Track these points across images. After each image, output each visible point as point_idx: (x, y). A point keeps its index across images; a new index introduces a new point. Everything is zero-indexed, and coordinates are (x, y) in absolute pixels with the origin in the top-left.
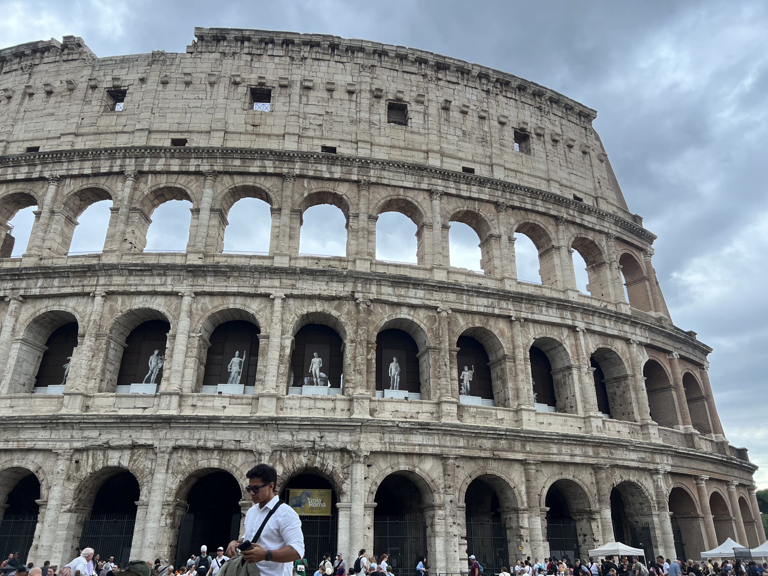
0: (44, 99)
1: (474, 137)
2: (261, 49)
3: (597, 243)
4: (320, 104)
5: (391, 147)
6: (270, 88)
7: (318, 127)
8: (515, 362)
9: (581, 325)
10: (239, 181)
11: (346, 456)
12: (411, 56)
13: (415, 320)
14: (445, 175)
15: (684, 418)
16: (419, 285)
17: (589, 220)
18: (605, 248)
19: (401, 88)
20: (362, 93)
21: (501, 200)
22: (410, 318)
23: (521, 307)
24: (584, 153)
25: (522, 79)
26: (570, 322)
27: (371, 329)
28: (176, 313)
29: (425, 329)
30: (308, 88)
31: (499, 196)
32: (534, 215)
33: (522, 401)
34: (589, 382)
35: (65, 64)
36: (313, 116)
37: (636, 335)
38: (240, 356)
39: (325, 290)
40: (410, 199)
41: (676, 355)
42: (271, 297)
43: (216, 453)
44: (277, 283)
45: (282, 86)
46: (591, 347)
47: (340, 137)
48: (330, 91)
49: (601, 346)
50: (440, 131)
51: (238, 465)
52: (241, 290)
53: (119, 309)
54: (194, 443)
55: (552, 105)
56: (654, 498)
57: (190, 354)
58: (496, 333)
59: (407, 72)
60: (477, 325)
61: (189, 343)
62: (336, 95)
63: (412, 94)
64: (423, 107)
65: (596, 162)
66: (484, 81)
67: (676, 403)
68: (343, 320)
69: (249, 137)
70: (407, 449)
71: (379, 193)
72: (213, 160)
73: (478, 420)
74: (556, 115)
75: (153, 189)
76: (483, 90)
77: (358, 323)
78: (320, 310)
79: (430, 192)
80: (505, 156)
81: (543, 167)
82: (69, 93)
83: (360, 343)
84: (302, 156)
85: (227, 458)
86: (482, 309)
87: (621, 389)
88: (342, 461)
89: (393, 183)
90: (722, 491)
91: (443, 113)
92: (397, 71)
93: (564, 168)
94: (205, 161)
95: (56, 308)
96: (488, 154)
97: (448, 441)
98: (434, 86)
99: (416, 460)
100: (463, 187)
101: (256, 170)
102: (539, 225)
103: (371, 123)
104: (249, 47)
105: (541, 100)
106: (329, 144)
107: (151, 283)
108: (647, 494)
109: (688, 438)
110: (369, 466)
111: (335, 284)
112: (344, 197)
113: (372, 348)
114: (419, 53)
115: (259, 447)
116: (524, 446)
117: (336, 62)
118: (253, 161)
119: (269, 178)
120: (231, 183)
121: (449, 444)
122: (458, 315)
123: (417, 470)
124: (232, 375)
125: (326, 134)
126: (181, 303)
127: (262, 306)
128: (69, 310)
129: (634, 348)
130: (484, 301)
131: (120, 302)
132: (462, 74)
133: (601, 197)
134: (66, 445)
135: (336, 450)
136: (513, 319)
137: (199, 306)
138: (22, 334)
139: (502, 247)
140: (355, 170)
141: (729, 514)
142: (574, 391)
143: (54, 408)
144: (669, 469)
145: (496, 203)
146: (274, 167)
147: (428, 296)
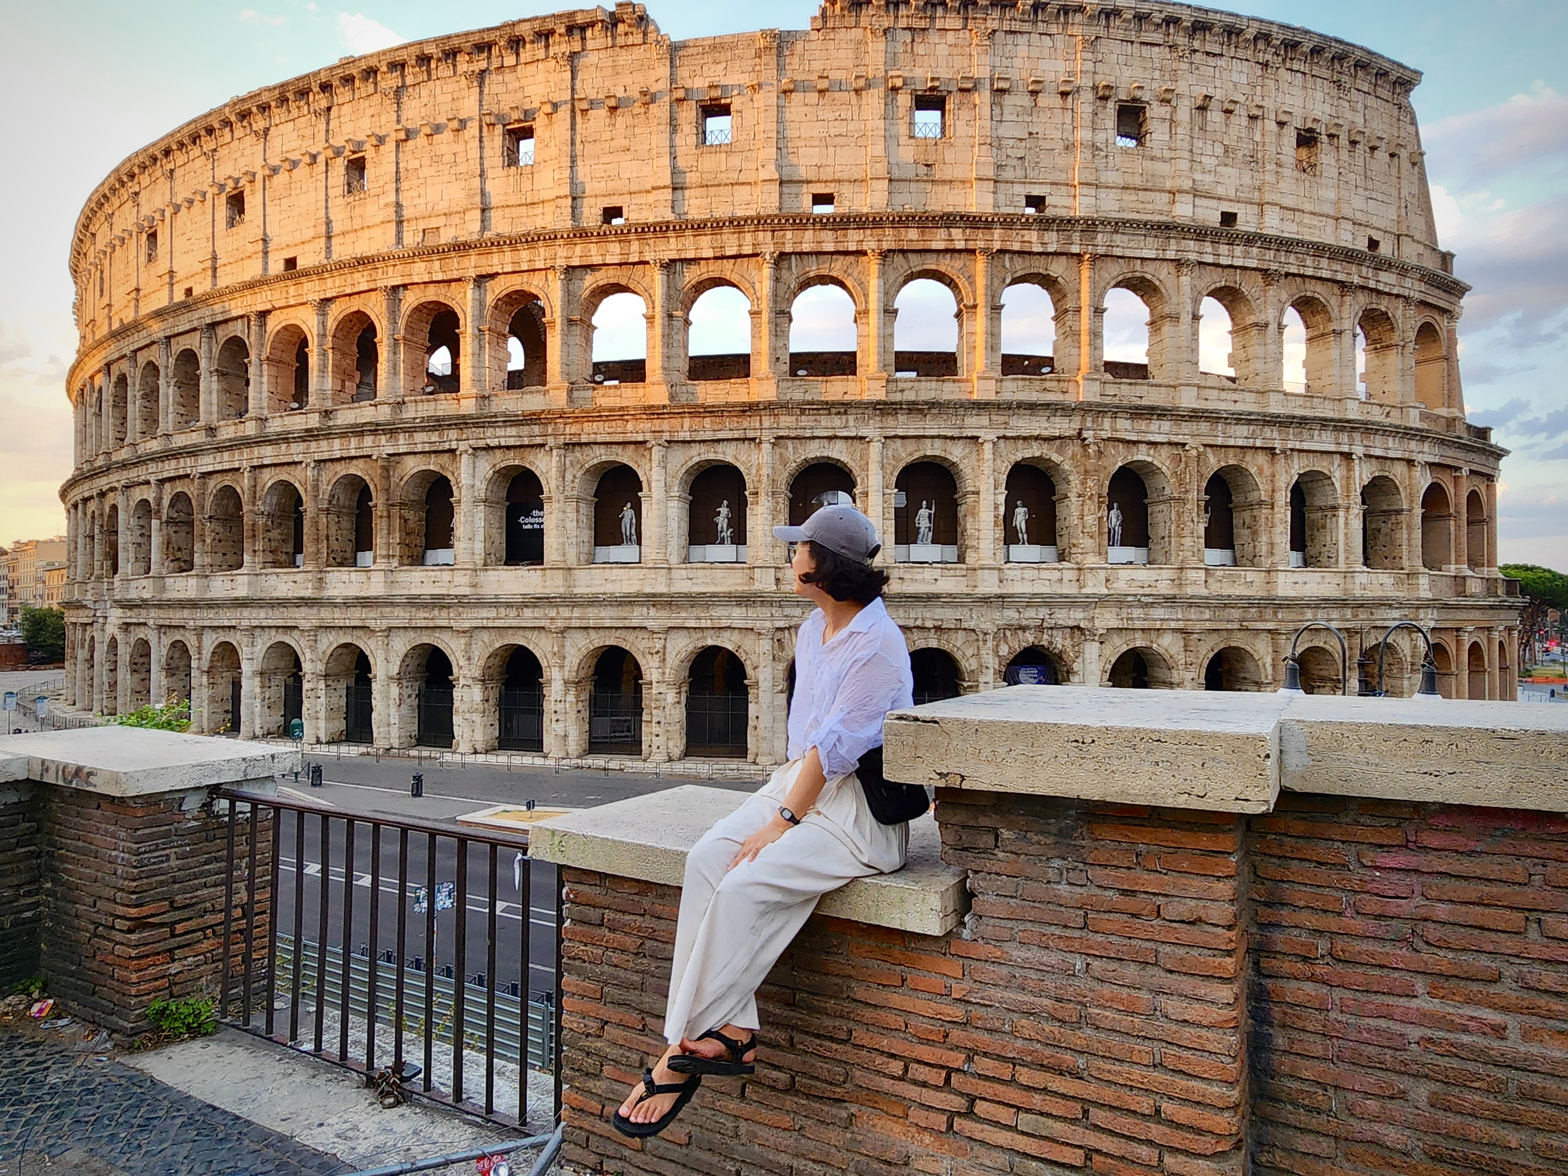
0: (607, 121)
1: (1240, 154)
2: (926, 18)
3: (1390, 315)
4: (1020, 119)
5: (1123, 188)
6: (945, 93)
7: (1020, 162)
8: (1273, 508)
9: (1359, 450)
10: (916, 263)
11: (1077, 633)
12: (1157, 14)
13: (1155, 463)
14: (1200, 233)
15: (1458, 556)
16: (1165, 415)
17: (1387, 280)
18: (1400, 321)
19: (1139, 73)
20: (1082, 93)
21: (1274, 266)
22: (1150, 459)
23: (1288, 434)
24: (1392, 155)
25: (1320, 35)
26: (1345, 449)
27: (1102, 476)
28: (863, 463)
29: (1168, 473)
30: (1002, 91)
31: (1271, 260)
32: (1313, 281)
33: (1276, 559)
34: (1357, 524)
35: (623, 51)
36: (1011, 142)
37: (1423, 452)
38: (929, 507)
39: (1046, 429)
40: (1149, 277)
41: (1465, 472)
42: (980, 441)
43: (933, 631)
44: (985, 420)
45: (962, 90)
46: (1364, 477)
47: (1051, 178)
48: (1034, 93)
49: (1377, 474)
50: (1191, 151)
51: (958, 644)
52: (943, 432)
53: (791, 458)
54: (911, 623)
55: (1356, 71)
56: (1409, 659)
57: (887, 516)
58: (1253, 471)
59: (1147, 44)
60: (1231, 462)
61: (885, 502)
62: (1043, 100)
63: (1155, 85)
64: (1168, 109)
65: (1406, 165)
66: (1261, 45)
67: (1453, 537)
68: (1067, 467)
69: (922, 185)
70: (1146, 625)
71: (1107, 271)
72: (880, 231)
73: (1225, 585)
74: (1359, 90)
75: (801, 279)
76: (1258, 63)
77: (1086, 471)
78: (1037, 454)
79: (1179, 263)
80: (1282, 184)
81: (1331, 195)
82: (643, 110)
83: (1090, 498)
84: (1005, 220)
85: (946, 636)
86: (1240, 442)
87: (1390, 525)
88: (1072, 638)
89: (1128, 253)
90: (1482, 639)
91: (1198, 119)
92: (1132, 42)
93: (1360, 190)
94: (868, 232)
95: (712, 456)
96: (1257, 183)
97: (1193, 614)
98: (1184, 66)
99: (1153, 635)
100: (1223, 249)
101: (941, 245)
102: (1318, 299)
103: (1095, 147)
104: (908, 17)
105: (1342, 66)
106: (1036, 191)
107: (829, 425)
108: (1401, 655)
109: (1460, 581)
110: (1101, 643)
111: (1058, 419)
112: (1060, 279)
113: (1103, 502)
114: (1170, 9)
115: (983, 626)
116: (1275, 613)
117: (1041, 34)
118: (935, 230)
119: (956, 255)
120: (906, 267)
121: (1193, 617)
122: (1208, 449)
123: (1155, 646)
124: (922, 530)
125: (1031, 174)
126: (868, 449)
127: (967, 450)
128: (729, 459)
129: (1417, 472)
130: (1243, 430)
131: (790, 449)
132: (1230, 34)
133: (1406, 235)
134: (768, 624)
135: (1066, 627)
136: (1277, 451)
137: (890, 453)
138: (676, 489)
139: (1269, 341)
140: (1076, 237)
141: (1483, 666)
142: (1337, 536)
143: (740, 581)
144: (1432, 624)
145: (1266, 270)
146: (966, 240)
147: (1175, 430)
